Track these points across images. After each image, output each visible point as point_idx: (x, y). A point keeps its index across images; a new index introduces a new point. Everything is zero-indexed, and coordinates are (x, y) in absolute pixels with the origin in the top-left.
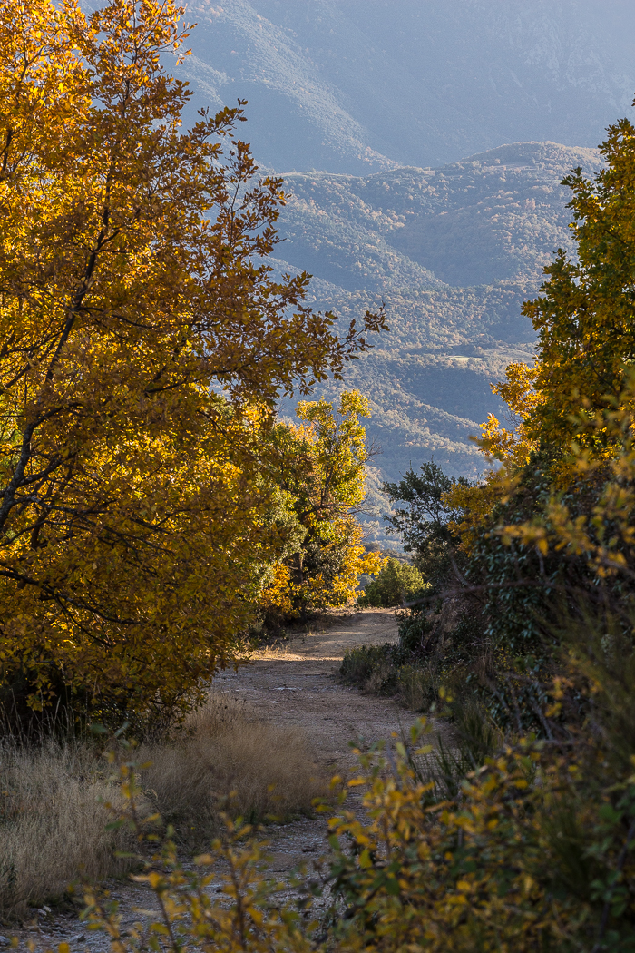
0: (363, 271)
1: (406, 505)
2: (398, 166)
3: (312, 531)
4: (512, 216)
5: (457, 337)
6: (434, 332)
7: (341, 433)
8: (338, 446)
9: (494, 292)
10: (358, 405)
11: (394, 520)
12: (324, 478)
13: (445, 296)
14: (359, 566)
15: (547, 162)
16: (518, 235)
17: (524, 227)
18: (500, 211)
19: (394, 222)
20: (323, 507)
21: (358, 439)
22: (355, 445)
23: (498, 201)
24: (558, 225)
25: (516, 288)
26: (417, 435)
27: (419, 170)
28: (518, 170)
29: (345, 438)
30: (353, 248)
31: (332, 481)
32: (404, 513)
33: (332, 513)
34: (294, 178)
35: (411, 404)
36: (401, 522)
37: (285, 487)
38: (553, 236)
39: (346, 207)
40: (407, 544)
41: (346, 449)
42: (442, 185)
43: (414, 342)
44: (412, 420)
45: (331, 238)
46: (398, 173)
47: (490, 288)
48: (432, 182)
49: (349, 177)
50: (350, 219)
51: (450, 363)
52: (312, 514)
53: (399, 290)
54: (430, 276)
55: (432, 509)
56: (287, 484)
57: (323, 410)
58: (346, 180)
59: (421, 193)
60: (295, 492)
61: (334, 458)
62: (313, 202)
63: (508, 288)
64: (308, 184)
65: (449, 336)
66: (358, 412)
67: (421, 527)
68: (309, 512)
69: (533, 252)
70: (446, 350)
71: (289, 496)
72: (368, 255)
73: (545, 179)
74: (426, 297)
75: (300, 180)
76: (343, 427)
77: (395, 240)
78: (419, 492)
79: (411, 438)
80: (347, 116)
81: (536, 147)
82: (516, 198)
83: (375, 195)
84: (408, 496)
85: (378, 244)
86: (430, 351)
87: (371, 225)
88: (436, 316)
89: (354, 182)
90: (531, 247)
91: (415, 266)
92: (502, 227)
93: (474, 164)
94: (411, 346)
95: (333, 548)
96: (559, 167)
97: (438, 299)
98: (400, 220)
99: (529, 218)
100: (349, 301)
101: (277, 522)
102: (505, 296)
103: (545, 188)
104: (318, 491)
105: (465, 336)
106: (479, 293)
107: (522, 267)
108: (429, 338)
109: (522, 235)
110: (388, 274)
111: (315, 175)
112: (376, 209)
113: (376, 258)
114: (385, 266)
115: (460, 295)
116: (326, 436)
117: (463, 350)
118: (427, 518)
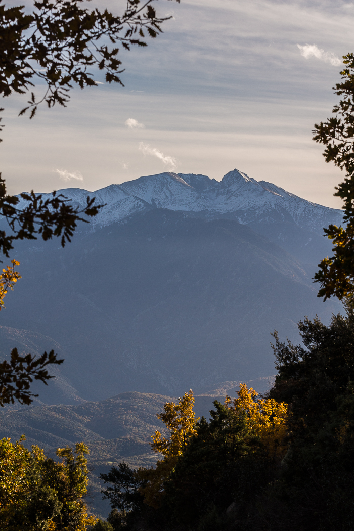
0: (77, 436)
1: (112, 484)
2: (87, 402)
3: (65, 506)
4: (124, 416)
5: (109, 455)
6: (101, 454)
7: (77, 462)
8: (76, 468)
9: (120, 441)
10: (84, 449)
11: (106, 493)
12: (70, 482)
13: (104, 442)
14: (86, 522)
15: (134, 398)
16: (127, 422)
17: (128, 419)
18: (121, 415)
19: (87, 419)
20: (70, 495)
21: (84, 464)
22: (83, 467)
23: (120, 411)
24: (139, 418)
25: (127, 439)
26: (97, 488)
27: (94, 402)
28: (126, 401)
29: (78, 464)
30: (74, 428)
31: (73, 484)
32: (110, 489)
33: (74, 497)
34: (53, 407)
35: (95, 478)
36: (110, 494)
37: (52, 487)
38: (137, 422)
39: (71, 415)
40: (113, 504)
41: (79, 469)
42: (101, 407)
43: (95, 458)
44: (95, 483)
45: (66, 426)
46: (87, 404)
47: (118, 439)
48: (98, 406)
49: (72, 406)
50: (72, 419)
51: (106, 464)
52: (65, 499)
53: (89, 441)
54: (99, 436)
55: (125, 486)
56: (53, 485)
57: (67, 452)
58: (71, 407)
59: (95, 410)
60: (57, 489)
61: (74, 473)
62: (60, 414)
63: (124, 439)
64: (58, 409)
65: (106, 456)
66: (83, 452)
67: (119, 495)
68: (64, 497)
69: (131, 427)
70: (105, 460)
71: (54, 491)
72: (79, 431)
73: (135, 404)
74: (98, 443)
75: (56, 407)
76: (77, 459)
77: (87, 425)
78: (118, 478)
79: (95, 489)
80: (70, 386)
81: (131, 393)
82: (125, 410)
83: (80, 411)
84: (113, 480)
85: (82, 427)
86: (100, 460)
87: (79, 421)
88: (101, 449)
89: (73, 407)
90: (131, 426)
91: (94, 433)
92: (121, 420)
93: (112, 400)
94: (94, 459)
95: (75, 513)
96: (138, 400)
97: (102, 444)
98: (89, 419)
99: (130, 416)
100: (73, 446)
101: (49, 501)
102: (123, 442)
103: (134, 406)
104: (68, 488)
105: (111, 455)
106: (115, 441)
107: (128, 432)
108: (99, 456)
109: (128, 422)
110: (85, 436)
111: (60, 405)
112: (81, 416)
113: (81, 431)
114: (84, 434)
115: (109, 442)
116: (70, 463)
117: (110, 460)
118: (123, 491)
